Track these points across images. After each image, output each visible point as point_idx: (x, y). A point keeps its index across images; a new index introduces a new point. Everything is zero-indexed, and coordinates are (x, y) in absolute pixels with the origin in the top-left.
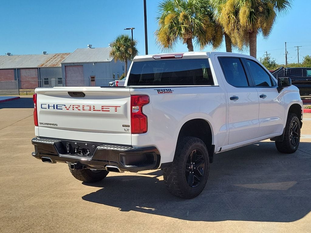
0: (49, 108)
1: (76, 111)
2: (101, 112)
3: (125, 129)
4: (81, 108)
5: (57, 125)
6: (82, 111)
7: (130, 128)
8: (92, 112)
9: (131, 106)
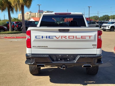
0: (42, 38)
1: (63, 39)
2: (81, 39)
3: (94, 47)
4: (67, 37)
5: (47, 47)
6: (68, 39)
7: (96, 46)
8: (75, 39)
9: (98, 36)
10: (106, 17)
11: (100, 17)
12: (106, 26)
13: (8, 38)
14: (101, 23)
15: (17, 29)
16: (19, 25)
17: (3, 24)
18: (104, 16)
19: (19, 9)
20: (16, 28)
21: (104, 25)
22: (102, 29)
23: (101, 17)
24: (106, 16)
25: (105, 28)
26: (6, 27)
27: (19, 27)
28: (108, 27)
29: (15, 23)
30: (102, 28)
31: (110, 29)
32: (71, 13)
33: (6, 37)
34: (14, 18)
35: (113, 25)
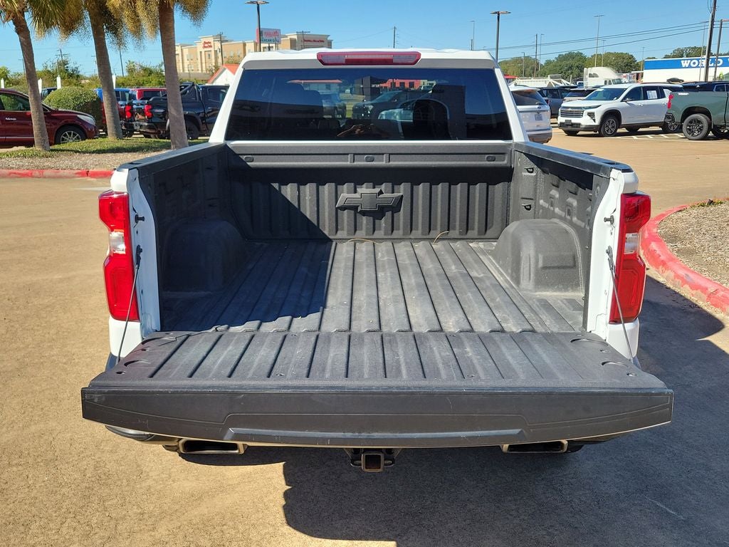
9: (622, 231)
10: (570, 62)
11: (542, 62)
12: (578, 113)
13: (95, 175)
14: (554, 96)
15: (149, 127)
16: (153, 105)
17: (76, 99)
18: (562, 58)
19: (146, 24)
20: (141, 121)
21: (570, 103)
22: (562, 125)
23: (548, 62)
24: (571, 56)
25: (574, 120)
26: (88, 119)
27: (158, 114)
28: (591, 115)
29: (136, 94)
30: (561, 119)
31: (597, 123)
32: (419, 55)
33: (87, 173)
34: (145, 70)
35: (615, 104)
